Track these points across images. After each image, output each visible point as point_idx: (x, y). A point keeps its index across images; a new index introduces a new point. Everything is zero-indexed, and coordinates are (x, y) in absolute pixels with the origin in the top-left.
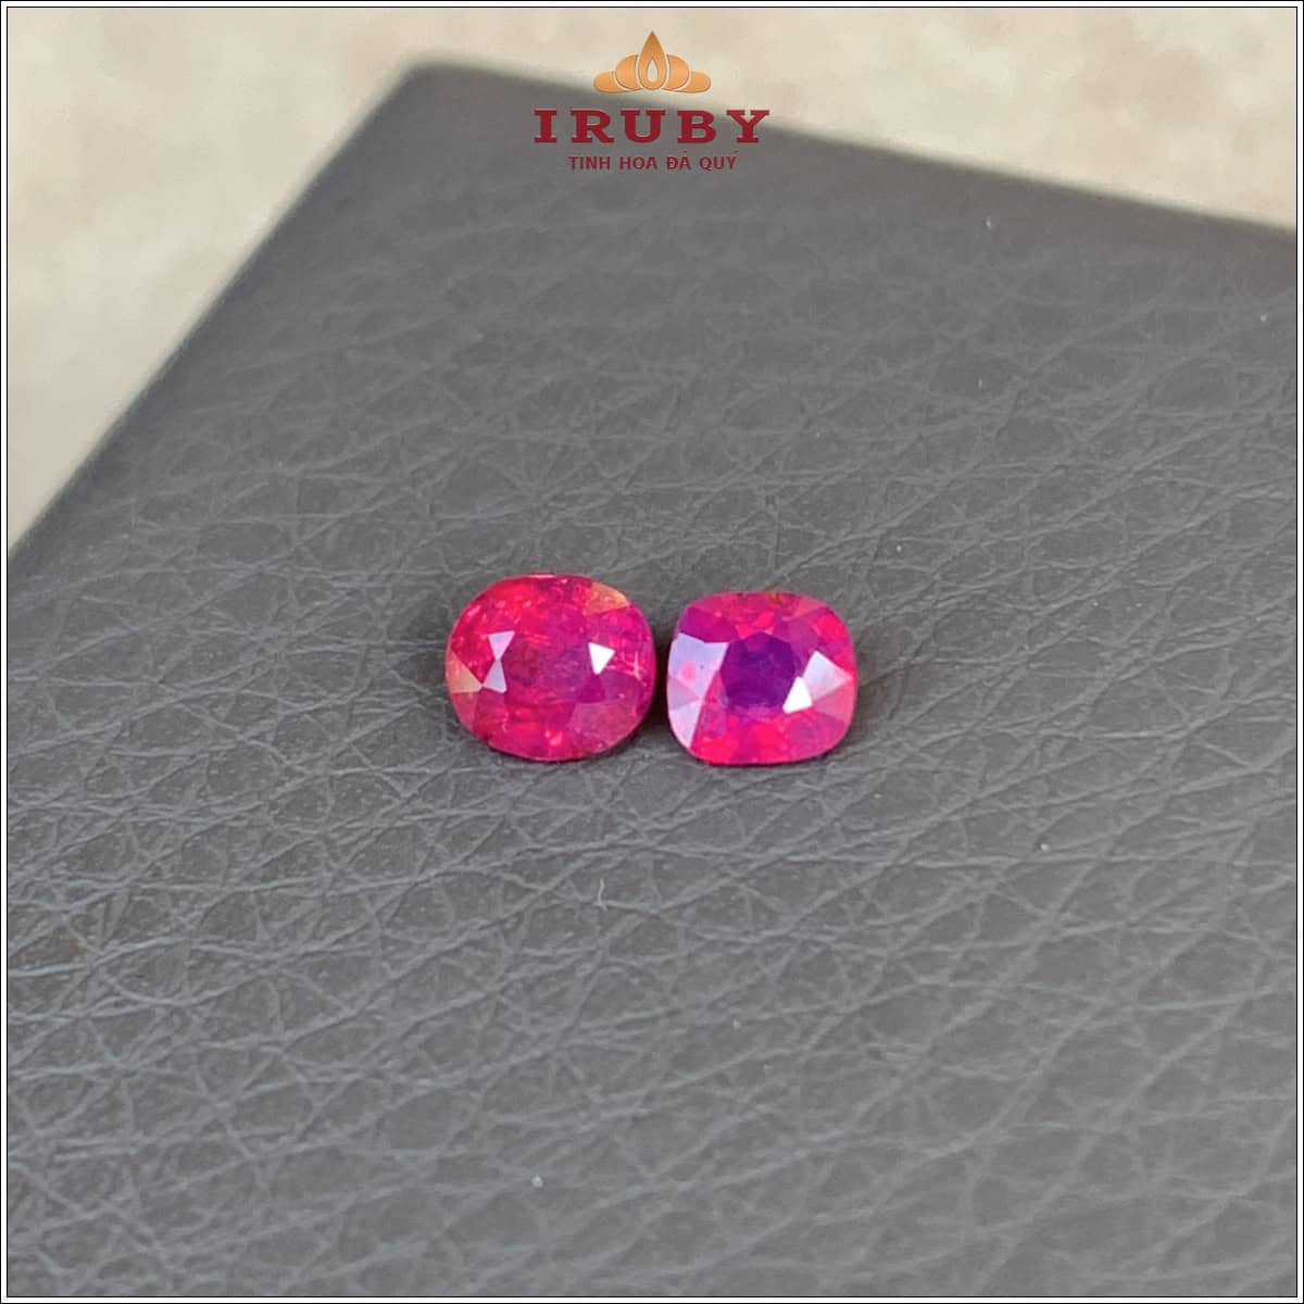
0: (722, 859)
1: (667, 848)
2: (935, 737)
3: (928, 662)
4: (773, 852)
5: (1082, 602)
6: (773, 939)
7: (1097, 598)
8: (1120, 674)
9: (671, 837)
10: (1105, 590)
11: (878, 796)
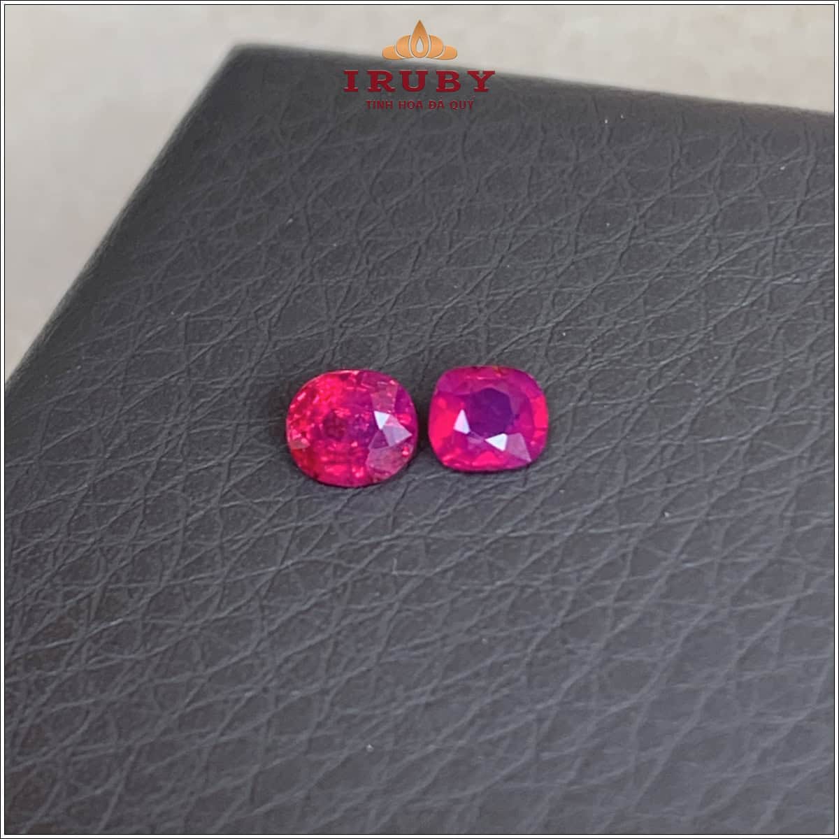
0: (467, 540)
1: (434, 535)
2: (594, 452)
3: (587, 405)
4: (499, 531)
5: (681, 359)
6: (503, 586)
7: (689, 355)
8: (707, 402)
9: (436, 527)
10: (694, 350)
11: (562, 491)
